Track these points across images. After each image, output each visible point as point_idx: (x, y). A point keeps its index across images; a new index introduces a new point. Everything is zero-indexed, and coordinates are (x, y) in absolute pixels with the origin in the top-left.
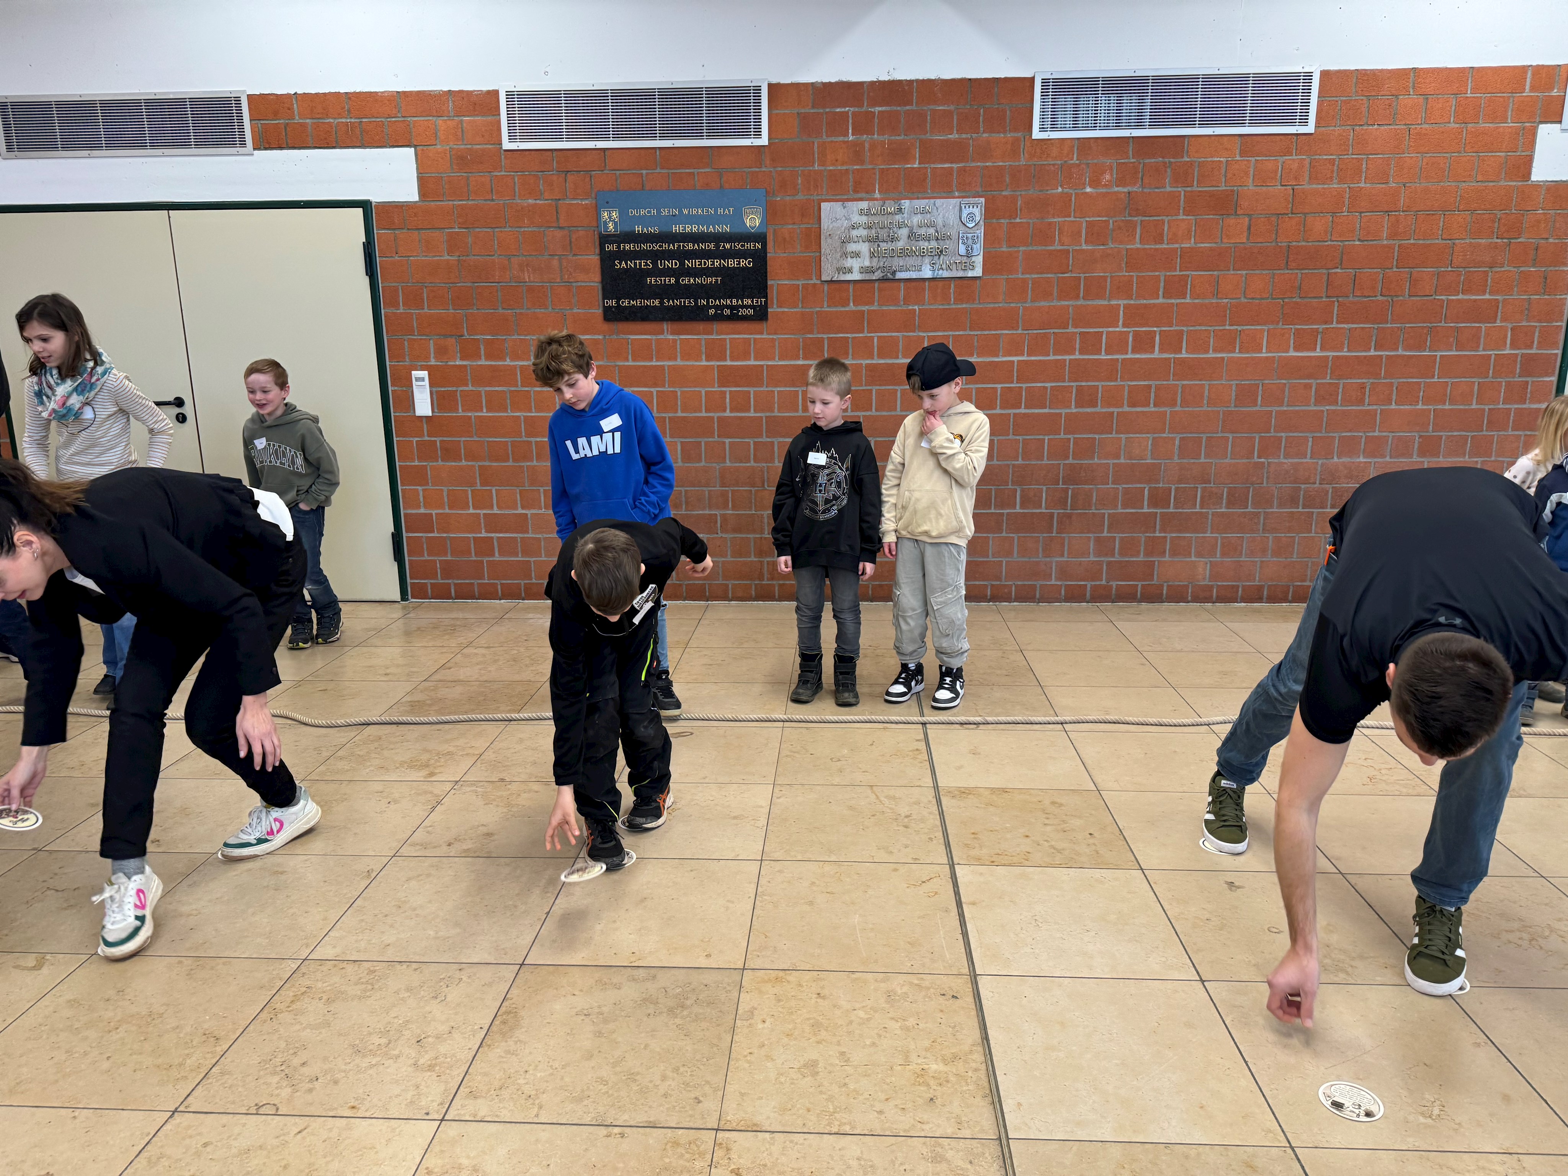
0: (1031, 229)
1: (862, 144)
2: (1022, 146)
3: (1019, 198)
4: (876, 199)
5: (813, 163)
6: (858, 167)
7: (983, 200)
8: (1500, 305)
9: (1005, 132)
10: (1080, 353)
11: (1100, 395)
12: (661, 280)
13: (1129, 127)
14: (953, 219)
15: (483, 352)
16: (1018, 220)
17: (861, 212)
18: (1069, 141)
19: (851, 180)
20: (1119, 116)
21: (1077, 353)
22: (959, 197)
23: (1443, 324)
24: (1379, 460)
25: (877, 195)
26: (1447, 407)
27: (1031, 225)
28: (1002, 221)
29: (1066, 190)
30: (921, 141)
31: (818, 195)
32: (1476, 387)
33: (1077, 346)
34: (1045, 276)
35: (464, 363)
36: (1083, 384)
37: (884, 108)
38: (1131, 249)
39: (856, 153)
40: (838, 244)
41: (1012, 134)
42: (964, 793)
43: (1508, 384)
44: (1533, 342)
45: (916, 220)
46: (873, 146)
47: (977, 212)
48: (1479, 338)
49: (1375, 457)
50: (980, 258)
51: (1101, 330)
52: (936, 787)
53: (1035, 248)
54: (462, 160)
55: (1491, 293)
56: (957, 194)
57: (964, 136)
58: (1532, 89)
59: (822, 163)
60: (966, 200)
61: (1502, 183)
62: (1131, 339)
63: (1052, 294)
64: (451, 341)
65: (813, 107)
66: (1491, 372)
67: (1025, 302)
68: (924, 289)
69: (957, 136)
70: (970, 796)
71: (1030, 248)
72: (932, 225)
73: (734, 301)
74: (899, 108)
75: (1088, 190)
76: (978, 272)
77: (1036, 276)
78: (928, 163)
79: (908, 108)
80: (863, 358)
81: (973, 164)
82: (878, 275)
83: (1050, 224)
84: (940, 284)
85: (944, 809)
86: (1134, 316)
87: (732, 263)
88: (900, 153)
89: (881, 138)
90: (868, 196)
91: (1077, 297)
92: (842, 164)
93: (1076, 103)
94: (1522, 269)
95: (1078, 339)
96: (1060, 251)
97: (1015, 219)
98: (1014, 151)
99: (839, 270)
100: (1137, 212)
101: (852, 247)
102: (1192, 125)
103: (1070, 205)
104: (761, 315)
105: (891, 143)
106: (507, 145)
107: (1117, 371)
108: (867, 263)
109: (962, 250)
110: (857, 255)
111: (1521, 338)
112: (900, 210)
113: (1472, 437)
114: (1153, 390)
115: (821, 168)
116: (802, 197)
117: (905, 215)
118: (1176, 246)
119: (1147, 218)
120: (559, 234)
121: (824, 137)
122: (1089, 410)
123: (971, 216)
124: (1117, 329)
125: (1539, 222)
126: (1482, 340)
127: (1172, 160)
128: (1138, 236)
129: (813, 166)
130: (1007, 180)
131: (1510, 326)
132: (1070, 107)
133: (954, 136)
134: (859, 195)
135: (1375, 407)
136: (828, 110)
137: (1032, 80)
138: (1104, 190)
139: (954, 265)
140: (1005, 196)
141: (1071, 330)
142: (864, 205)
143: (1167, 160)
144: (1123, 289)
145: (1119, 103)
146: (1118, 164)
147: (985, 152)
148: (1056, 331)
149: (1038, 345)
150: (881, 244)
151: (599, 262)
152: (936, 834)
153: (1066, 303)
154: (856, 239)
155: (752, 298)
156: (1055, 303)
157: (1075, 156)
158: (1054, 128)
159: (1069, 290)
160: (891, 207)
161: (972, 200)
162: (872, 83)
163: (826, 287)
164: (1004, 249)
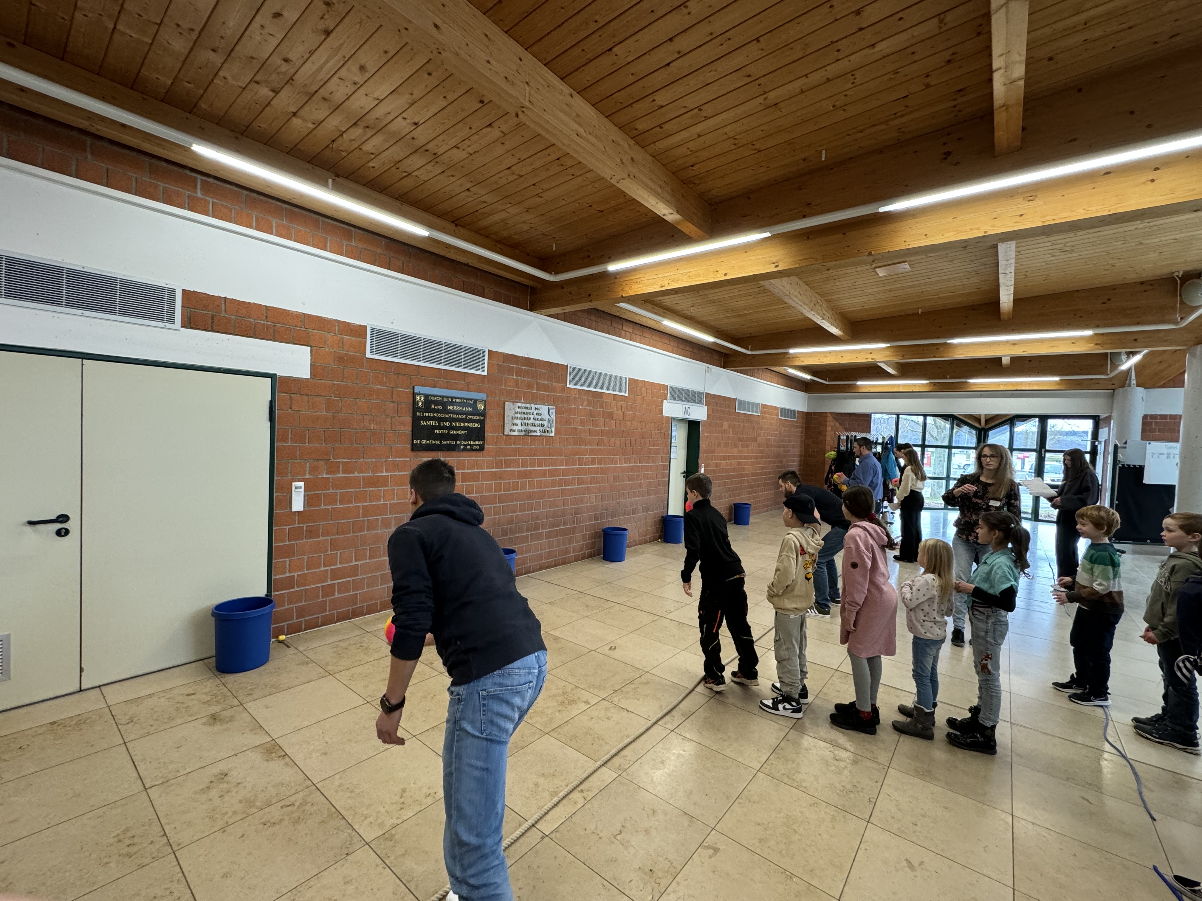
0: (566, 419)
1: (518, 380)
2: (565, 389)
3: (565, 408)
4: (523, 403)
5: (502, 385)
6: (517, 390)
7: (555, 407)
9: (559, 383)
11: (583, 481)
12: (441, 431)
13: (590, 387)
14: (546, 413)
15: (341, 469)
16: (564, 416)
18: (580, 390)
19: (516, 394)
20: (588, 383)
22: (548, 405)
25: (523, 401)
26: (651, 481)
28: (559, 415)
29: (575, 407)
30: (536, 382)
31: (504, 399)
32: (656, 474)
34: (570, 436)
35: (329, 476)
36: (578, 477)
37: (526, 368)
38: (590, 429)
39: (516, 383)
40: (511, 419)
41: (562, 384)
45: (535, 412)
46: (522, 382)
47: (554, 412)
50: (554, 429)
51: (583, 457)
53: (567, 426)
54: (340, 359)
56: (546, 404)
57: (548, 383)
58: (662, 390)
59: (505, 386)
60: (550, 407)
61: (659, 415)
62: (590, 460)
63: (571, 443)
64: (322, 463)
65: (503, 363)
66: (660, 470)
67: (565, 446)
68: (537, 440)
69: (546, 383)
72: (540, 415)
73: (472, 443)
74: (531, 369)
75: (580, 407)
76: (554, 434)
77: (567, 437)
78: (538, 391)
80: (516, 467)
81: (551, 394)
82: (522, 434)
83: (571, 418)
84: (542, 438)
86: (591, 452)
87: (472, 425)
88: (530, 386)
89: (524, 379)
91: (578, 445)
92: (512, 388)
93: (578, 376)
94: (663, 440)
95: (578, 460)
96: (573, 428)
97: (562, 415)
98: (561, 390)
99: (510, 430)
100: (592, 416)
101: (515, 421)
102: (604, 389)
103: (576, 412)
104: (482, 448)
105: (527, 381)
106: (368, 355)
107: (586, 472)
108: (520, 428)
109: (549, 425)
110: (517, 425)
112: (531, 408)
115: (505, 388)
116: (499, 399)
117: (532, 410)
118: (600, 428)
119: (594, 418)
120: (392, 405)
121: (506, 375)
122: (580, 486)
123: (552, 413)
124: (587, 457)
125: (664, 426)
127: (599, 400)
128: (592, 424)
130: (562, 401)
132: (576, 378)
134: (518, 401)
136: (507, 365)
137: (567, 366)
138: (584, 408)
139: (547, 431)
140: (560, 407)
142: (519, 405)
145: (588, 378)
147: (554, 390)
150: (525, 421)
151: (411, 421)
154: (516, 418)
155: (479, 441)
157: (578, 394)
158: (572, 384)
159: (576, 442)
160: (528, 407)
161: (552, 407)
162: (522, 357)
163: (505, 437)
164: (560, 426)
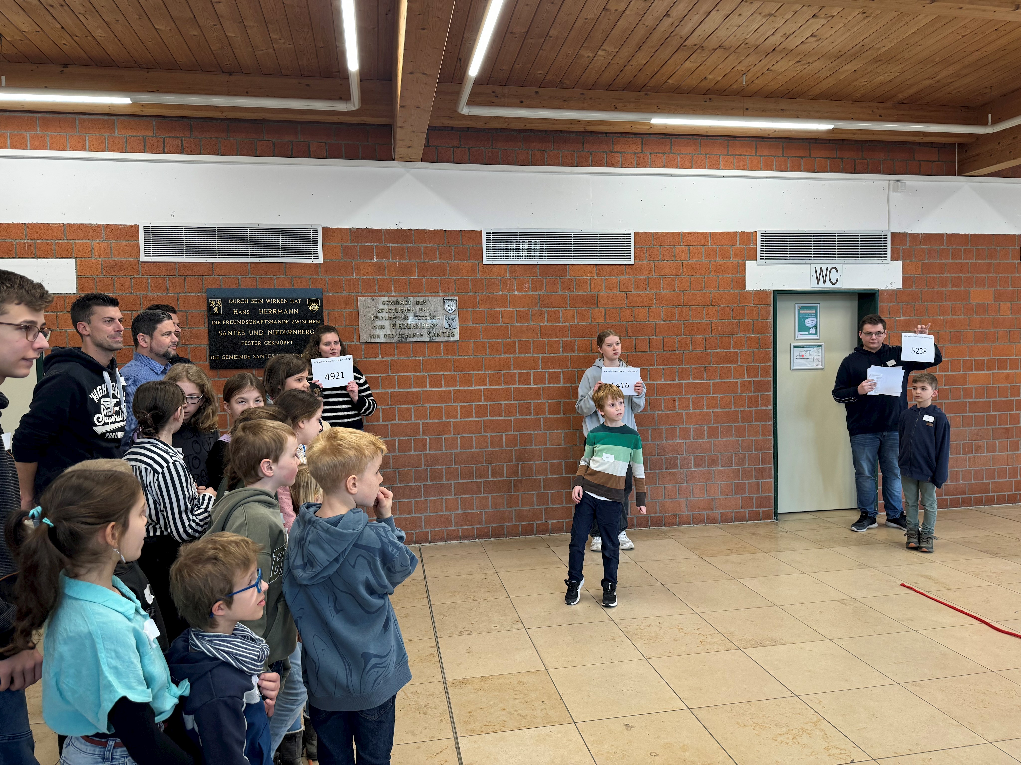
0: (486, 314)
1: (382, 264)
2: (477, 268)
3: (478, 297)
4: (393, 296)
5: (352, 274)
6: (381, 277)
7: (457, 298)
8: (739, 355)
9: (467, 260)
10: (519, 384)
11: (532, 408)
12: (251, 343)
13: (536, 259)
14: (439, 307)
16: (478, 309)
17: (384, 303)
18: (504, 266)
19: (377, 284)
20: (530, 254)
21: (517, 384)
22: (442, 296)
23: (711, 365)
24: (688, 441)
25: (393, 293)
26: (719, 410)
27: (486, 312)
28: (469, 309)
29: (504, 293)
30: (418, 263)
31: (356, 293)
32: (733, 399)
33: (517, 380)
34: (496, 340)
36: (522, 402)
37: (395, 245)
38: (543, 326)
39: (379, 269)
40: (370, 320)
41: (471, 261)
42: (463, 682)
43: (749, 396)
44: (758, 374)
45: (418, 308)
46: (389, 266)
47: (453, 304)
48: (731, 372)
49: (686, 439)
50: (458, 330)
51: (530, 371)
52: (445, 681)
53: (489, 325)
54: (110, 268)
55: (734, 348)
56: (441, 294)
57: (443, 262)
58: (741, 243)
59: (358, 274)
60: (447, 298)
61: (732, 291)
62: (547, 376)
63: (500, 351)
65: (351, 242)
66: (739, 390)
67: (486, 355)
68: (425, 348)
69: (439, 262)
70: (466, 685)
71: (486, 325)
72: (428, 310)
74: (404, 245)
75: (516, 293)
76: (457, 338)
77: (490, 340)
78: (424, 276)
79: (409, 245)
80: (389, 389)
81: (450, 278)
82: (396, 339)
83: (497, 311)
84: (435, 345)
85: (450, 697)
86: (547, 363)
87: (300, 332)
88: (405, 270)
89: (394, 261)
90: (387, 294)
91: (515, 352)
92: (371, 275)
93: (506, 245)
94: (747, 335)
95: (517, 376)
96: (503, 326)
97: (476, 308)
98: (473, 270)
99: (371, 336)
100: (545, 306)
101: (379, 323)
102: (570, 259)
103: (507, 301)
105: (400, 264)
106: (143, 259)
107: (541, 394)
108: (389, 332)
109: (447, 326)
110: (382, 327)
111: (752, 372)
112: (408, 302)
113: (735, 426)
114: (561, 405)
115: (357, 277)
116: (346, 294)
117: (411, 305)
118: (568, 324)
119: (550, 309)
121: (359, 259)
122: (526, 417)
123: (450, 307)
124: (539, 370)
125: (752, 311)
126: (732, 373)
127: (561, 277)
128: (546, 318)
129: (352, 276)
130: (470, 286)
131: (745, 366)
132: (503, 248)
133: (437, 262)
134: (382, 293)
135: (682, 411)
136: (360, 244)
137: (481, 231)
138: (525, 293)
139: (442, 334)
140: (469, 296)
141: (513, 371)
142: (385, 299)
143: (558, 277)
144: (540, 348)
145: (530, 245)
146: (532, 279)
147: (456, 271)
148: (505, 371)
149: (495, 380)
150: (397, 321)
151: (207, 332)
152: (445, 717)
153: (508, 356)
154: (381, 318)
156: (502, 356)
157: (508, 274)
158: (495, 259)
159: (510, 348)
160: (402, 300)
161: (450, 298)
162: (387, 230)
163: (363, 346)
164: (471, 325)
